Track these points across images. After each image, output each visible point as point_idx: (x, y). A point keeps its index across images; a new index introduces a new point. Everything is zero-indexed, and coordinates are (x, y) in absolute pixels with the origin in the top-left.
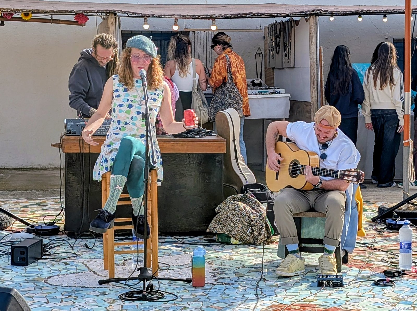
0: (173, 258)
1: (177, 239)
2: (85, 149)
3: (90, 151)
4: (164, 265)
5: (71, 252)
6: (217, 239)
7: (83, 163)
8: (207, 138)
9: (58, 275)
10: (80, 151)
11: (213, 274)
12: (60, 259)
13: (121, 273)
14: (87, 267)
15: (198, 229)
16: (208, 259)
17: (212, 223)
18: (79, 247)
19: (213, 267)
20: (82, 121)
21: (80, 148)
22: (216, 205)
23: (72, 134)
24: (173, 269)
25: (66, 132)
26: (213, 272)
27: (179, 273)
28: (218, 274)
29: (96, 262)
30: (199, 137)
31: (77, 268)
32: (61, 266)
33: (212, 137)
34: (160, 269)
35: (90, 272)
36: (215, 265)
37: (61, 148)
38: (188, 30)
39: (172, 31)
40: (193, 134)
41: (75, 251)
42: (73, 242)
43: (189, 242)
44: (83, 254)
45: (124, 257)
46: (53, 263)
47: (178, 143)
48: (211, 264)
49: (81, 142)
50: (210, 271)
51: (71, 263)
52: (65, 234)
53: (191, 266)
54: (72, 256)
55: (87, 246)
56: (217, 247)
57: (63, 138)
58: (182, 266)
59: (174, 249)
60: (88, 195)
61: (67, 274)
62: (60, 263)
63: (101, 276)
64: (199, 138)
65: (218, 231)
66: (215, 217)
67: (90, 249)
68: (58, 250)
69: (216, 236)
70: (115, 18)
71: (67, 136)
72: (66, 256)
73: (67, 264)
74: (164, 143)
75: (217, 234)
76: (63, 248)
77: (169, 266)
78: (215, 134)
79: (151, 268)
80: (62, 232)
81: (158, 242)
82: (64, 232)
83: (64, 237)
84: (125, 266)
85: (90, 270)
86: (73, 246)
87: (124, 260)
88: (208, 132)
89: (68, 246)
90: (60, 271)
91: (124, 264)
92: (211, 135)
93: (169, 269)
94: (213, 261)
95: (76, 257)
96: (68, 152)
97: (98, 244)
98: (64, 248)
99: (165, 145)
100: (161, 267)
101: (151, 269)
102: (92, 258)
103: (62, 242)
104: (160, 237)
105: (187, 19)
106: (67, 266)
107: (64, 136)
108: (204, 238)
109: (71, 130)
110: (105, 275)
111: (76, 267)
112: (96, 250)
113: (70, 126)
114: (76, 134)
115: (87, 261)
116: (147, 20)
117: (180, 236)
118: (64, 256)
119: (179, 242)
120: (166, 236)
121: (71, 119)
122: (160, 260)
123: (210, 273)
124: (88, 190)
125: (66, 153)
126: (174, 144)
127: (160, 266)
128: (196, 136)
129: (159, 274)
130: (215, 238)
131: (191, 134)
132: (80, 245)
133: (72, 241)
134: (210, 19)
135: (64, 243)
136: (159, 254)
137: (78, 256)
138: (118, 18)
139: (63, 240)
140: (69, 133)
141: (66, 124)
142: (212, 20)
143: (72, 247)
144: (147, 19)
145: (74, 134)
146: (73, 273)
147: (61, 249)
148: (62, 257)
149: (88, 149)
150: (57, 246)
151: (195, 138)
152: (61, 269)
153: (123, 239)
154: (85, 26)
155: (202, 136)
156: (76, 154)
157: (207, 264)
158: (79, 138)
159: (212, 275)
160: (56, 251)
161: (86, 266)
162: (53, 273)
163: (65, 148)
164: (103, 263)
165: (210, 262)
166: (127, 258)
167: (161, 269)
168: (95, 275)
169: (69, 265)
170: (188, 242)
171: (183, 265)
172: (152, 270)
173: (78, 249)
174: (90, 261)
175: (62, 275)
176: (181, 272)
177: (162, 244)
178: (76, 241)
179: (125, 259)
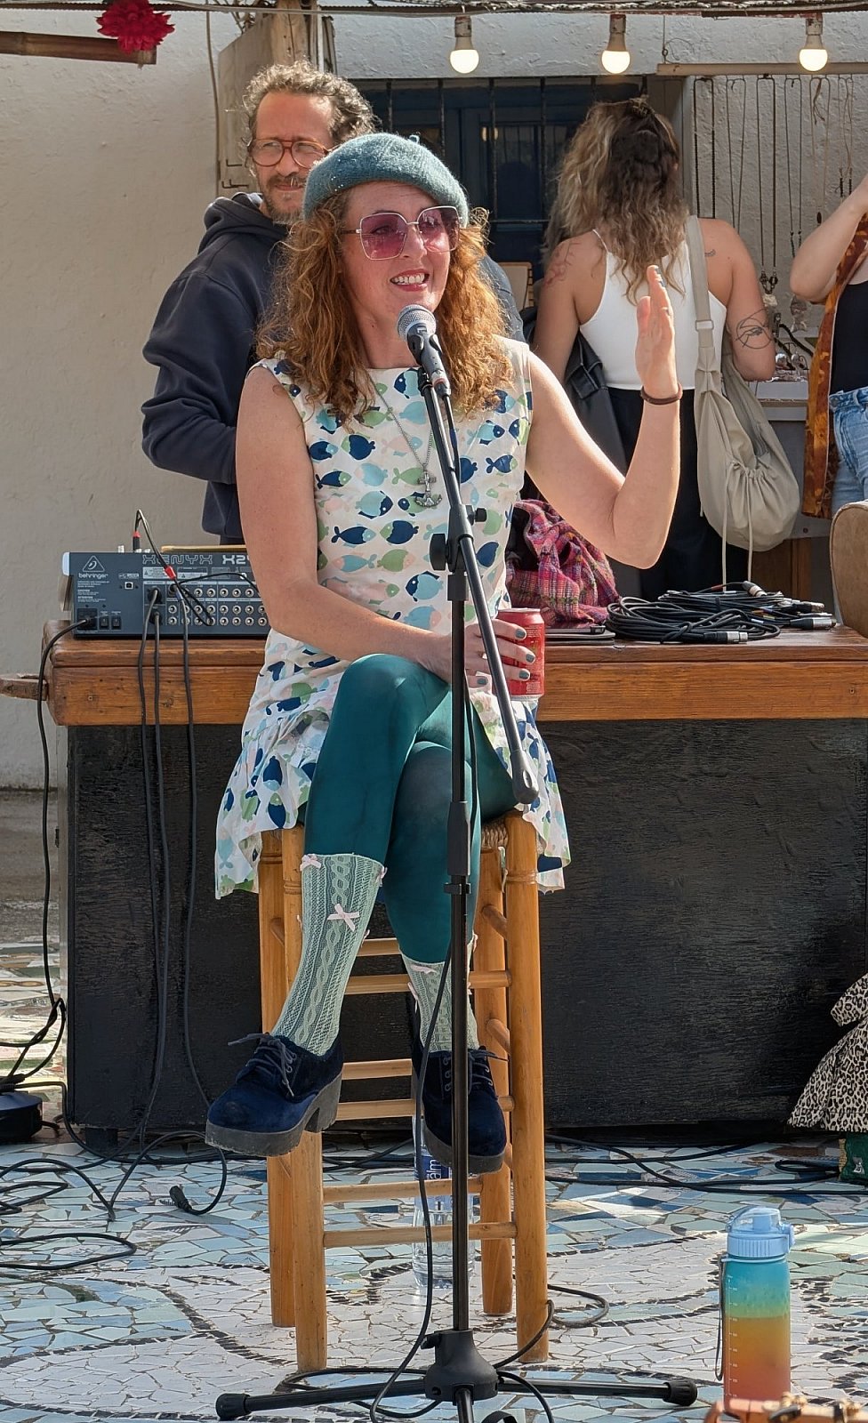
0: (619, 1261)
1: (639, 1162)
2: (168, 706)
3: (191, 719)
4: (574, 1300)
5: (102, 1231)
6: (842, 1164)
7: (156, 778)
8: (788, 639)
9: (42, 1353)
10: (144, 718)
11: (831, 1350)
12: (49, 1271)
13: (358, 1340)
14: (187, 1310)
15: (744, 1109)
16: (801, 1266)
17: (820, 1083)
18: (140, 1203)
19: (829, 1310)
20: (149, 564)
21: (143, 700)
22: (839, 987)
23: (102, 627)
24: (621, 1324)
25: (67, 616)
26: (828, 1339)
27: (653, 1340)
28: (854, 1348)
29: (232, 1283)
30: (744, 635)
31: (135, 1313)
32: (52, 1306)
33: (815, 634)
34: (555, 1321)
35: (203, 1335)
36: (840, 1300)
37: (44, 703)
38: (679, 72)
39: (593, 78)
40: (714, 620)
41: (122, 1227)
42: (108, 1180)
43: (700, 1175)
44: (163, 1242)
45: (370, 1260)
46: (14, 1288)
47: (636, 672)
48: (817, 1296)
49: (148, 672)
50: (812, 1332)
51: (107, 1289)
52: (67, 1135)
53: (714, 1308)
54: (106, 1251)
55: (179, 1199)
56: (844, 1205)
57: (59, 650)
58: (669, 1308)
59: (623, 1211)
60: (183, 939)
61: (87, 1348)
62: (47, 1289)
63: (259, 1357)
64: (745, 641)
65: (847, 1123)
66: (835, 1049)
67: (197, 1213)
68: (38, 1222)
69: (837, 1146)
70: (308, 18)
71: (78, 637)
72: (77, 1254)
73: (82, 1296)
74: (568, 670)
75: (843, 1134)
76: (63, 1211)
77: (602, 1303)
78: (829, 622)
79: (513, 1313)
80: (55, 1127)
81: (548, 1179)
82: (62, 1125)
83: (62, 1151)
84: (377, 1307)
85: (203, 1328)
86: (113, 1201)
87: (369, 1276)
88: (793, 610)
89: (88, 1203)
90: (53, 1331)
91: (373, 1297)
92: (808, 627)
93: (604, 1320)
94: (825, 1279)
95: (126, 1260)
96: (81, 722)
97: (238, 1187)
98: (68, 1213)
99: (571, 679)
100: (560, 1311)
101: (510, 1320)
102: (211, 1264)
103: (52, 1177)
104: (555, 1153)
105: (674, 16)
106: (83, 1306)
107: (58, 642)
108: (777, 1158)
109: (95, 611)
110: (279, 1354)
111: (132, 1309)
112: (229, 1222)
113: (92, 590)
114: (118, 628)
115: (182, 1279)
116: (469, 28)
117: (652, 1147)
118: (66, 1251)
119: (648, 1177)
120: (579, 1146)
121: (97, 555)
122: (557, 1271)
123: (814, 1342)
124: (185, 912)
125: (70, 728)
126: (619, 677)
127: (556, 1306)
128: (732, 635)
129: (552, 1348)
130: (835, 1154)
131: (706, 624)
132: (145, 1196)
133: (107, 1174)
134: (793, 13)
135: (64, 1186)
136: (551, 1242)
137: (138, 1252)
138: (324, 18)
139: (64, 1169)
140: (86, 627)
141: (71, 577)
142: (804, 19)
143: (109, 1206)
144: (469, 20)
145: (110, 631)
146: (116, 1343)
147: (54, 1216)
148: (59, 1259)
149: (179, 706)
150: (31, 1201)
151: (725, 641)
152: (57, 1323)
153: (360, 1164)
154: (153, 62)
155: (762, 629)
156: (122, 730)
157: (796, 1296)
158: (135, 652)
159: (827, 1356)
160: (26, 1228)
161: (180, 1303)
162: (16, 1344)
163: (69, 699)
164: (268, 1287)
165: (812, 1286)
166: (388, 1263)
167: (560, 1324)
168: (227, 1354)
169: (95, 1298)
170: (695, 1180)
171: (675, 1300)
172: (514, 1325)
173: (135, 1218)
174: (199, 1280)
175: (61, 1352)
176: (661, 1339)
177: (561, 1189)
178: (128, 1173)
179: (378, 1265)
